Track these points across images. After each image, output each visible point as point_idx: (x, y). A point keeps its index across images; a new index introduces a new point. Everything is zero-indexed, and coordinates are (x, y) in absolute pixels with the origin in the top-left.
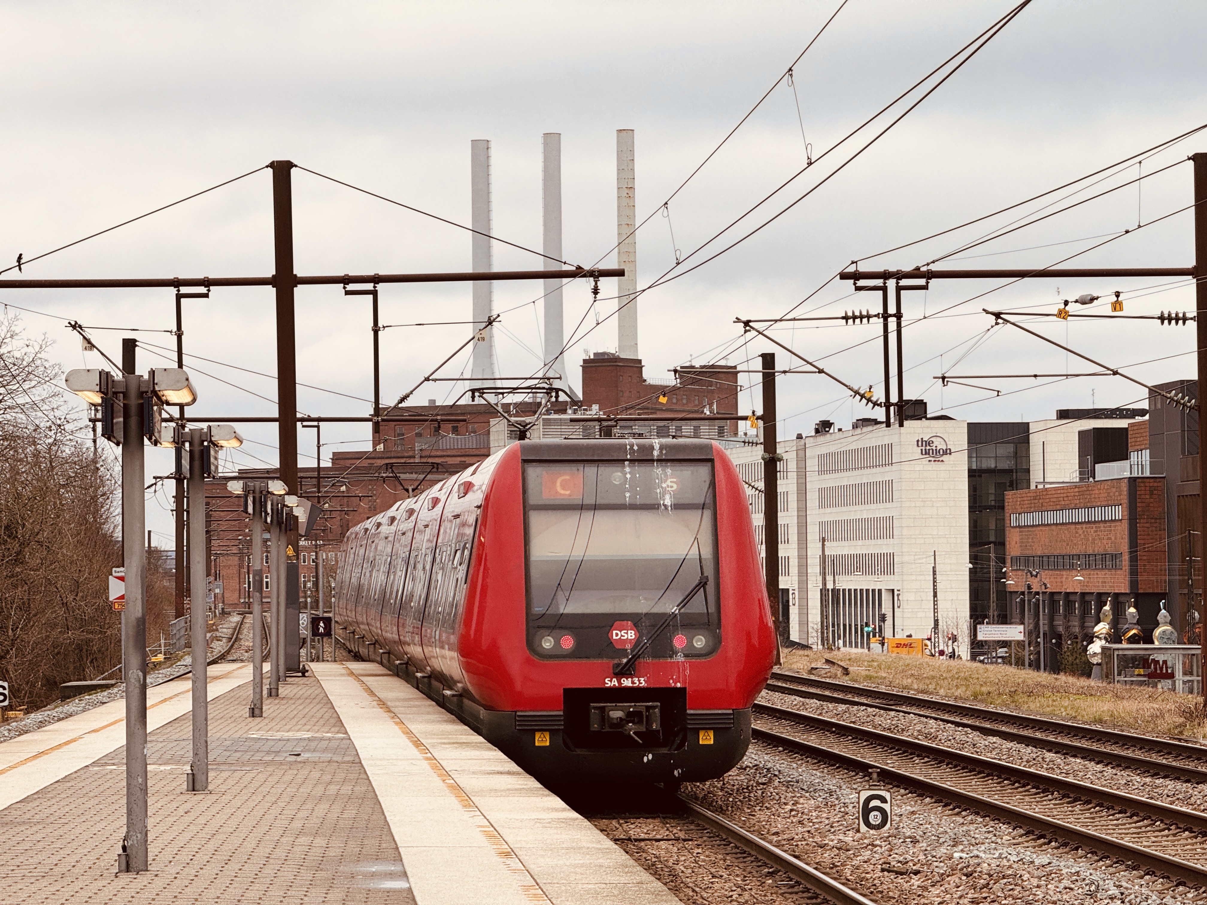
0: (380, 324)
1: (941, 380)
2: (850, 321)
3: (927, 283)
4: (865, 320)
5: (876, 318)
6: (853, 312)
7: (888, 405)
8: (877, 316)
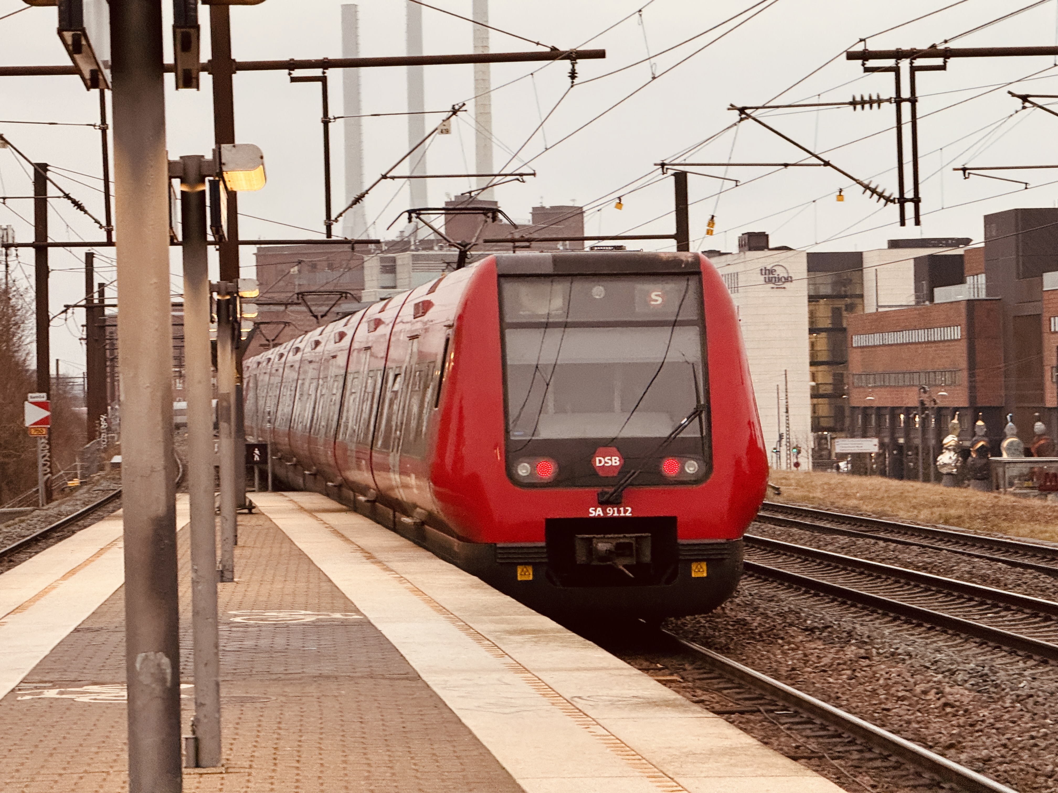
0: (330, 115)
1: (961, 172)
2: (859, 107)
3: (945, 62)
4: (875, 106)
5: (888, 103)
6: (862, 98)
7: (902, 201)
8: (889, 100)
